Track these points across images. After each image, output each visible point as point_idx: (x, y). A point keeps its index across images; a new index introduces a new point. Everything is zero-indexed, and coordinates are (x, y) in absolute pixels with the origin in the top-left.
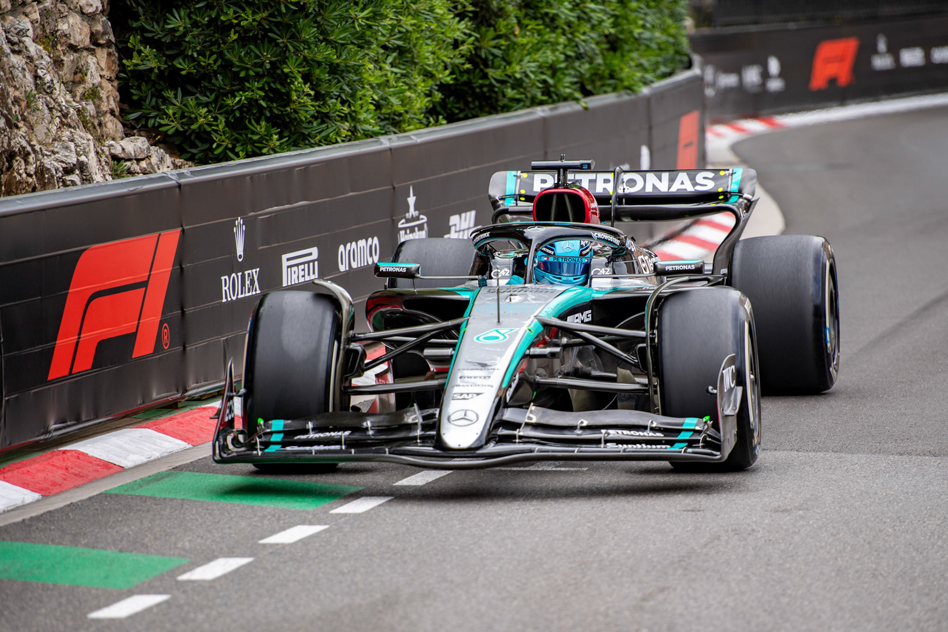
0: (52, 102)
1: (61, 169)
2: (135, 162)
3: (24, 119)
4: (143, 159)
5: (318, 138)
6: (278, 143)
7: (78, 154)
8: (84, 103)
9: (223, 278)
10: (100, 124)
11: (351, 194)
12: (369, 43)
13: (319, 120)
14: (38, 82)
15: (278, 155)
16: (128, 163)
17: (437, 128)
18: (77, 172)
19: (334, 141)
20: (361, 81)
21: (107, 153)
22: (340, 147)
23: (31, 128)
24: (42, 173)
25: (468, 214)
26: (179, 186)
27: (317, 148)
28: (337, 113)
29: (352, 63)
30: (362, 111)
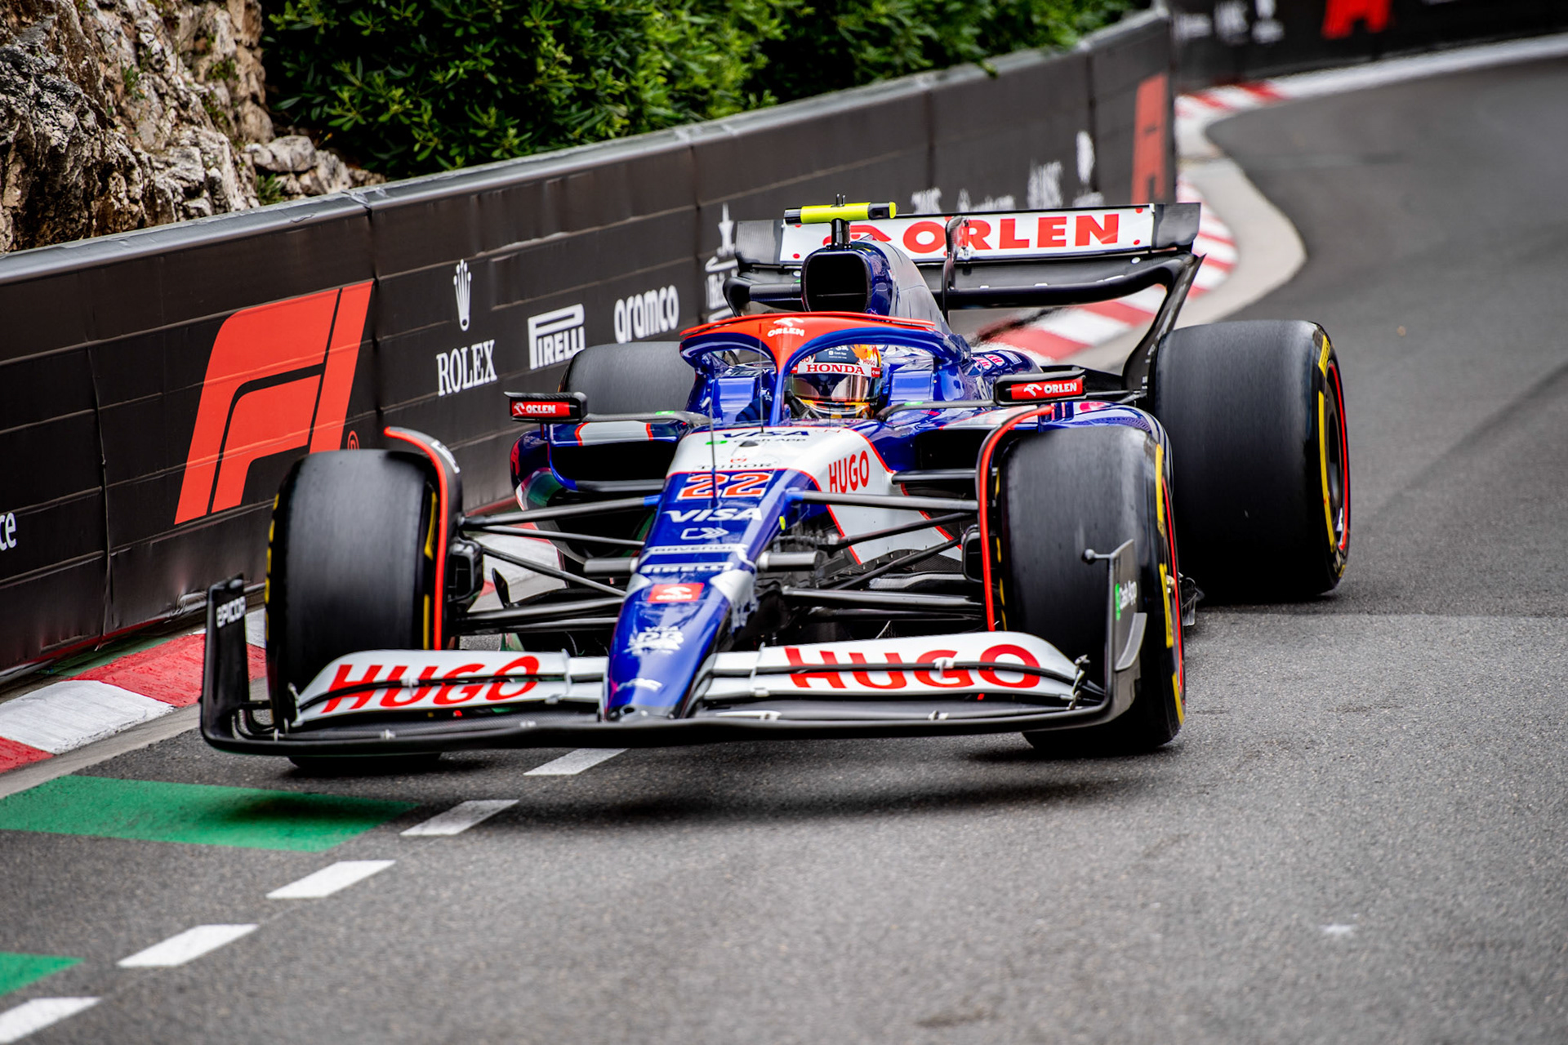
0: (164, 84)
1: (181, 190)
2: (292, 176)
3: (122, 113)
4: (305, 172)
5: (578, 131)
6: (516, 142)
7: (206, 166)
8: (211, 85)
9: (439, 357)
10: (237, 118)
11: (632, 219)
13: (580, 103)
14: (141, 53)
15: (520, 160)
16: (282, 179)
18: (206, 194)
19: (603, 135)
20: (644, 42)
21: (249, 163)
22: (614, 145)
23: (132, 125)
24: (152, 199)
26: (369, 212)
27: (578, 148)
28: (609, 91)
29: (629, 11)
30: (648, 86)
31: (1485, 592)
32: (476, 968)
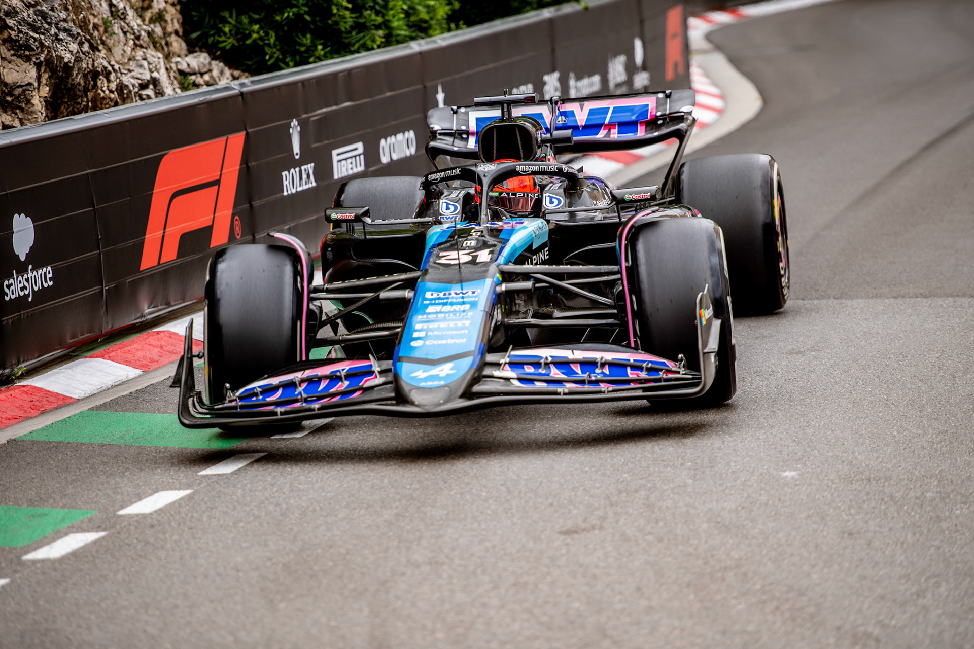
0: (126, 26)
1: (137, 85)
2: (199, 75)
3: (103, 43)
4: (206, 73)
5: (357, 46)
6: (322, 53)
7: (151, 71)
8: (152, 26)
9: (283, 173)
10: (167, 44)
11: (388, 94)
13: (357, 30)
14: (113, 9)
15: (324, 63)
16: (193, 77)
18: (151, 87)
19: (370, 47)
21: (175, 69)
22: (377, 53)
23: (109, 50)
24: (122, 90)
26: (242, 94)
27: (357, 55)
28: (373, 23)
30: (395, 19)
31: (866, 285)
32: (314, 510)
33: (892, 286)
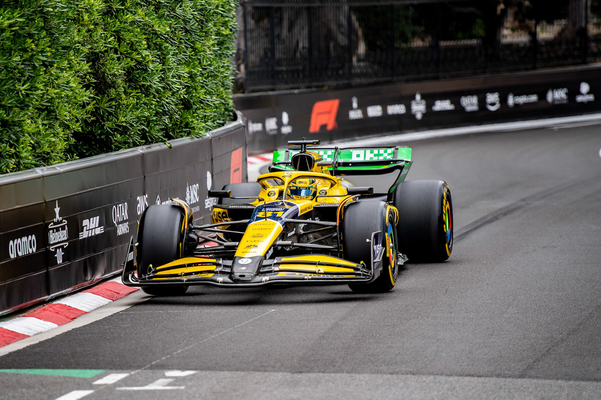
11: (17, 206)
12: (28, 106)
17: (73, 162)
19: (5, 171)
20: (22, 132)
22: (9, 175)
25: (95, 218)
28: (7, 153)
29: (16, 119)
30: (24, 151)
31: (370, 364)
33: (389, 365)
